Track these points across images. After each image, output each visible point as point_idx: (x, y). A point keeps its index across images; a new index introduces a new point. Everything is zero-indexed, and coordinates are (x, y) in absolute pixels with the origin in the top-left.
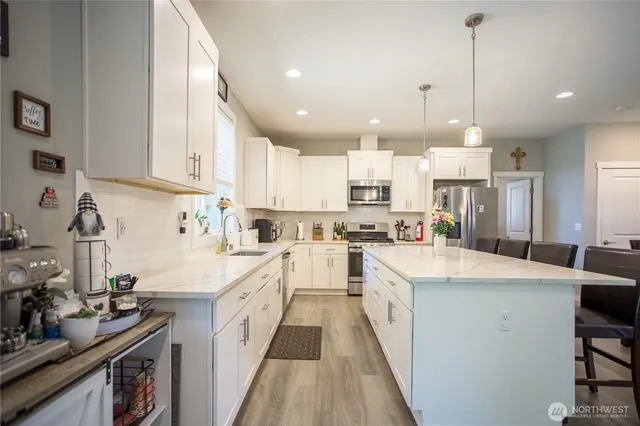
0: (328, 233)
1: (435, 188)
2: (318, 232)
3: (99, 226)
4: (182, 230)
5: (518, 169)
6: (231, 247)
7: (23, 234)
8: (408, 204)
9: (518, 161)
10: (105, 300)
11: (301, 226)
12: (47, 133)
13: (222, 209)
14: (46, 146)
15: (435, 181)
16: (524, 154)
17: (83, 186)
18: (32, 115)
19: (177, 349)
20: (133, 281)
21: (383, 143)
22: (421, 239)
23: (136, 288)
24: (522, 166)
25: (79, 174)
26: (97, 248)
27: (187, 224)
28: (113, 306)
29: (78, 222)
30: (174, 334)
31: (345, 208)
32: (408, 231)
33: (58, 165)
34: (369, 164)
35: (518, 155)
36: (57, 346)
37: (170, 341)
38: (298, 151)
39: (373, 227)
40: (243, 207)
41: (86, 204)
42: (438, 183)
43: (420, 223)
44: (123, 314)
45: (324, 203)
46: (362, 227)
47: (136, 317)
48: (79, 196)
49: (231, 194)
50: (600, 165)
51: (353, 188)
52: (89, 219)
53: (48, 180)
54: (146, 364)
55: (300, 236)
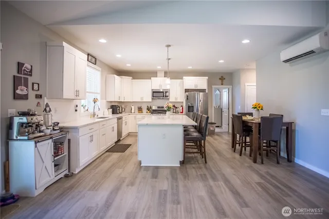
0: (145, 110)
1: (185, 92)
2: (140, 109)
3: (50, 110)
4: (76, 110)
5: (222, 84)
6: (97, 116)
7: (36, 113)
8: (176, 99)
9: (222, 82)
10: (52, 127)
11: (133, 107)
12: (38, 90)
13: (95, 102)
14: (38, 93)
15: (185, 89)
16: (224, 79)
17: (46, 101)
18: (36, 87)
19: (69, 140)
20: (58, 123)
21: (166, 74)
22: (182, 112)
23: (59, 125)
24: (224, 83)
25: (45, 98)
26: (50, 116)
27: (78, 108)
28: (53, 129)
29: (45, 110)
30: (69, 136)
31: (150, 100)
32: (177, 110)
33: (41, 97)
34: (160, 83)
35: (222, 79)
36: (42, 134)
37: (67, 138)
38: (131, 78)
39: (163, 107)
40: (105, 101)
41: (47, 105)
42: (186, 91)
43: (182, 106)
44: (56, 130)
45: (142, 98)
46: (158, 107)
47: (59, 131)
48: (45, 104)
49: (99, 97)
50: (246, 84)
51: (153, 92)
52: (48, 109)
53: (38, 100)
54: (62, 143)
55: (133, 111)
